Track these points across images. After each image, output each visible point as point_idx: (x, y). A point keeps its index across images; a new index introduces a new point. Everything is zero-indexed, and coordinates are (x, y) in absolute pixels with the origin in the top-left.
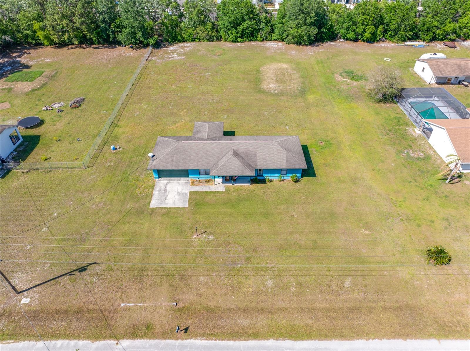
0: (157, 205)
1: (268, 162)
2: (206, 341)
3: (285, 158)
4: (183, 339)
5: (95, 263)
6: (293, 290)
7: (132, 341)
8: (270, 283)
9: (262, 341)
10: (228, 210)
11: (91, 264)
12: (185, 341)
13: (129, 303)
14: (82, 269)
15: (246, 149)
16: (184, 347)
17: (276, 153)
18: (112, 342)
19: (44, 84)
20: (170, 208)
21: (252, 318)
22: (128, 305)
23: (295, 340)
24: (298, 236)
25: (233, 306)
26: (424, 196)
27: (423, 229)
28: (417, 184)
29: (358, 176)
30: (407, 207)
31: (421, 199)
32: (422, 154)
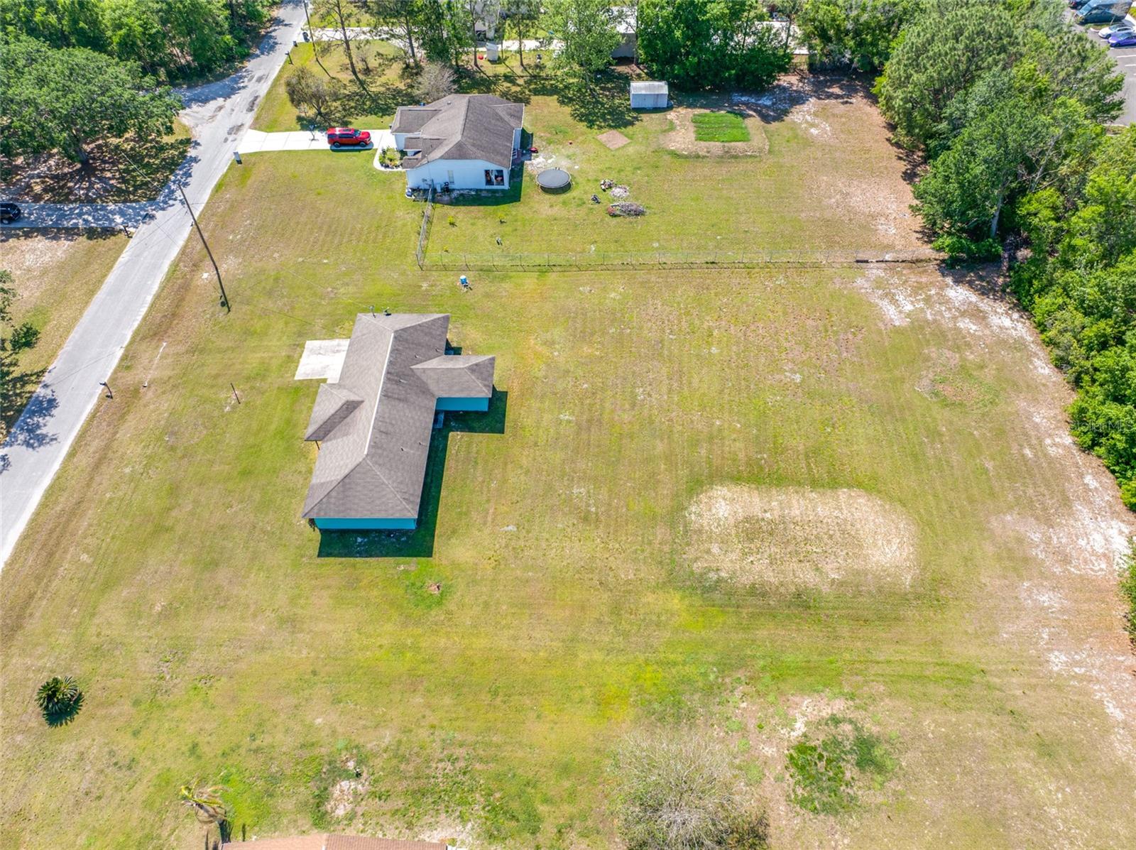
0: (308, 348)
2: (88, 413)
3: (328, 480)
5: (229, 311)
6: (108, 495)
7: (119, 357)
8: (128, 470)
9: (61, 460)
10: (274, 426)
11: (229, 309)
13: (164, 348)
14: (225, 303)
15: (360, 419)
17: (342, 463)
18: (126, 343)
20: (298, 362)
21: (95, 452)
22: (162, 348)
23: (45, 490)
24: (188, 508)
25: (118, 436)
26: (204, 749)
27: (127, 707)
28: (243, 751)
29: (300, 636)
30: (189, 701)
31: (200, 739)
32: (340, 812)
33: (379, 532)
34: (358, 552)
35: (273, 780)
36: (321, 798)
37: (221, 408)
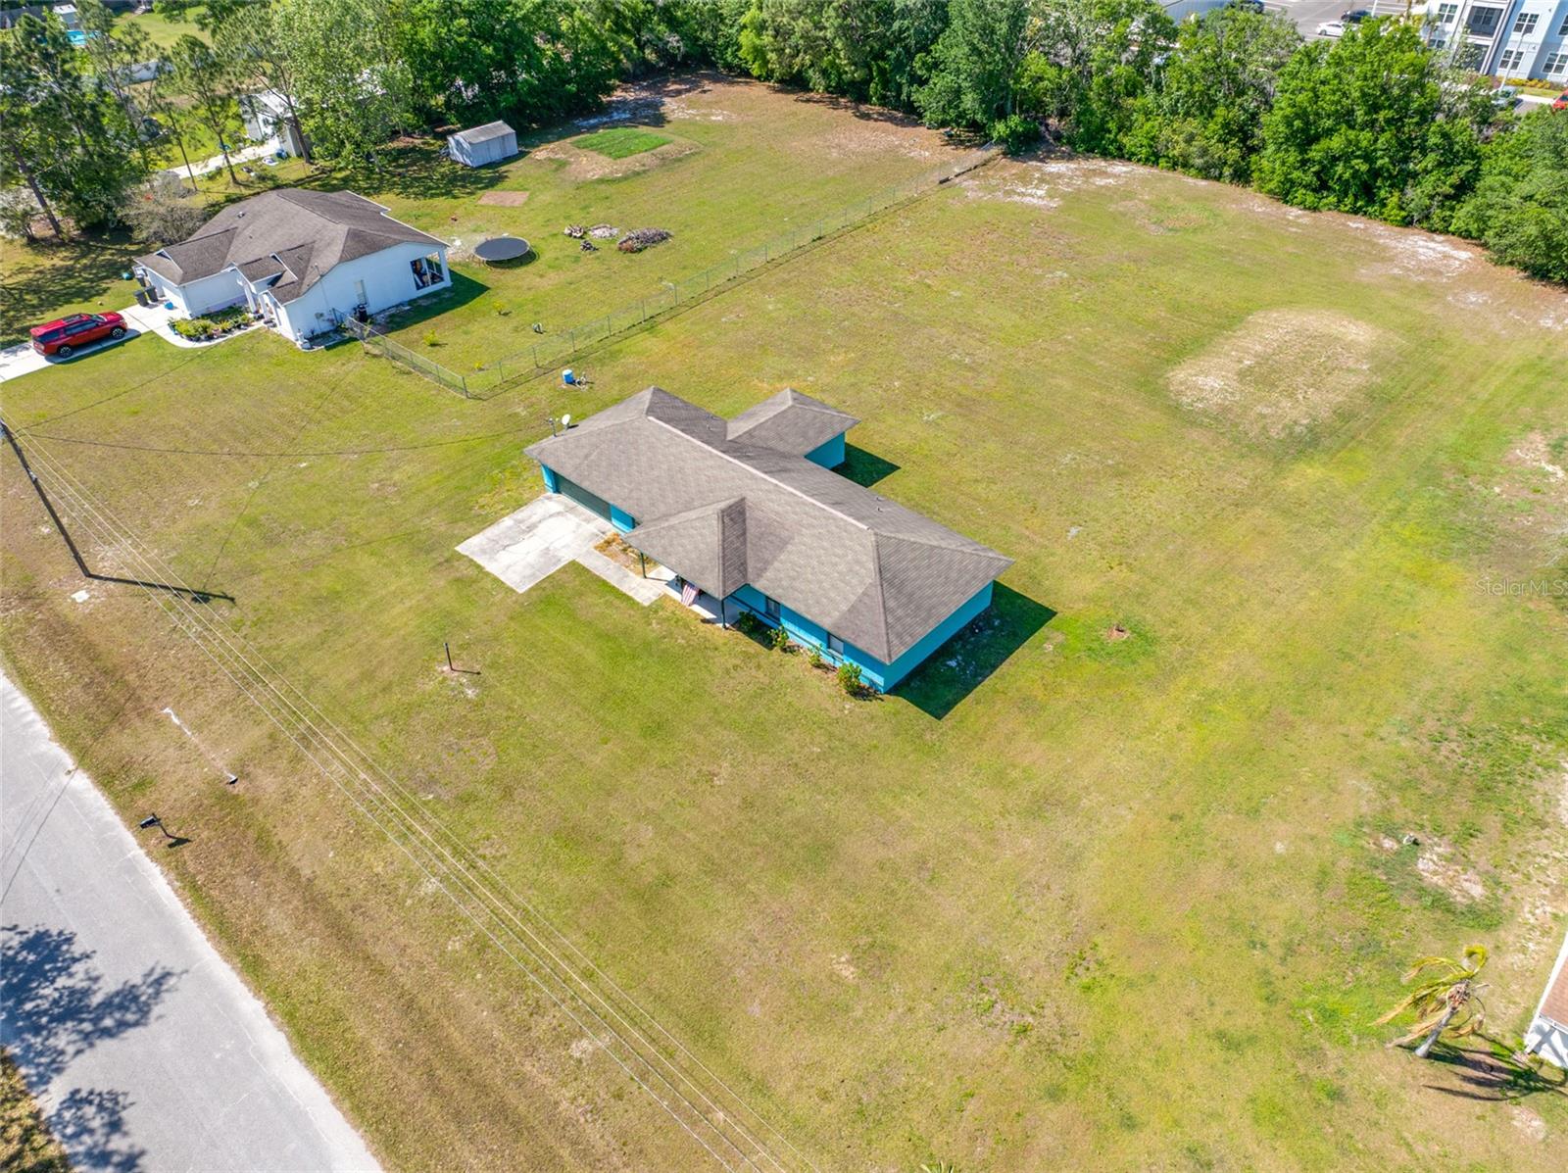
0: (473, 553)
1: (796, 584)
2: (172, 894)
3: (853, 598)
4: (149, 854)
5: (232, 599)
6: (454, 945)
7: (91, 786)
8: (430, 886)
9: (246, 989)
10: (591, 657)
11: (226, 597)
12: (147, 860)
13: (177, 715)
14: (203, 597)
15: (777, 513)
16: (131, 868)
17: (842, 568)
18: (69, 761)
19: (638, 174)
20: (488, 574)
21: (301, 925)
22: (173, 717)
23: (295, 1052)
24: (647, 833)
25: (306, 872)
26: (1237, 1025)
27: (1053, 1114)
28: (1278, 970)
29: (1085, 802)
30: (1111, 1008)
31: (1211, 1024)
32: (1478, 891)
33: (958, 637)
34: (975, 676)
35: (1368, 947)
36: (1440, 902)
37: (457, 696)
